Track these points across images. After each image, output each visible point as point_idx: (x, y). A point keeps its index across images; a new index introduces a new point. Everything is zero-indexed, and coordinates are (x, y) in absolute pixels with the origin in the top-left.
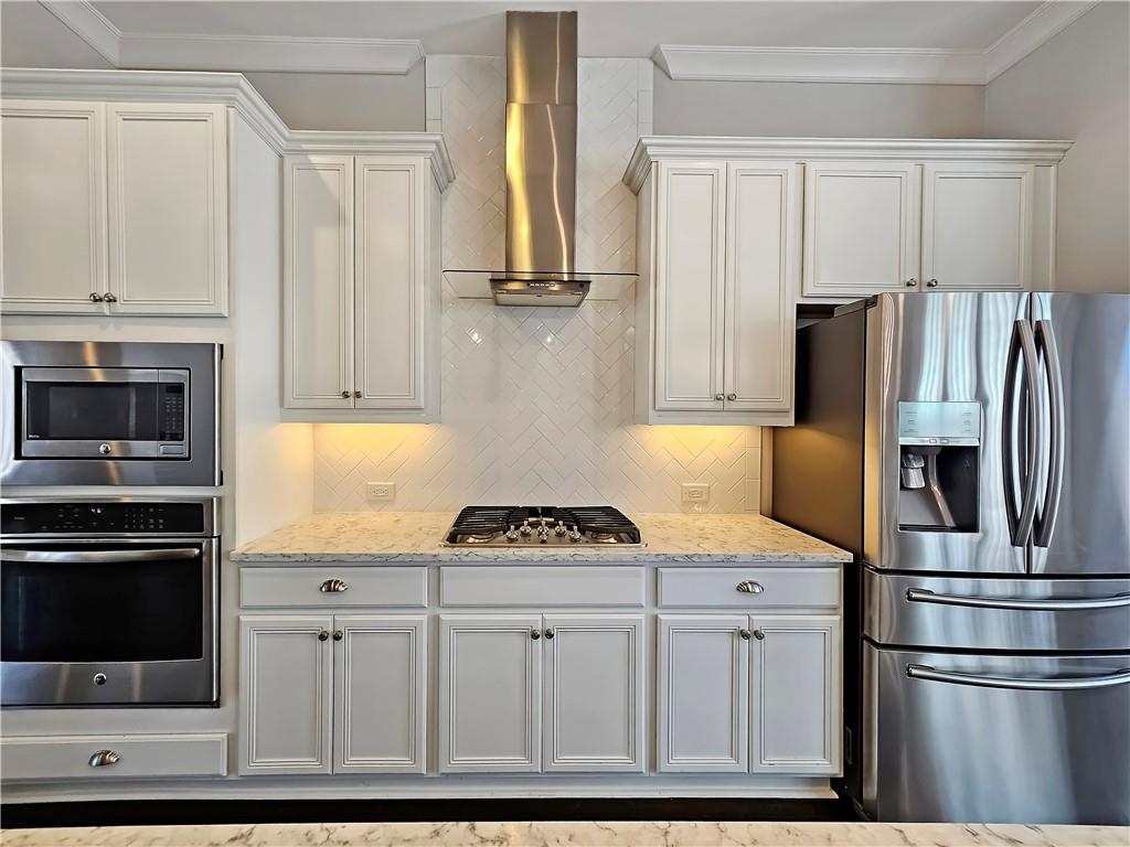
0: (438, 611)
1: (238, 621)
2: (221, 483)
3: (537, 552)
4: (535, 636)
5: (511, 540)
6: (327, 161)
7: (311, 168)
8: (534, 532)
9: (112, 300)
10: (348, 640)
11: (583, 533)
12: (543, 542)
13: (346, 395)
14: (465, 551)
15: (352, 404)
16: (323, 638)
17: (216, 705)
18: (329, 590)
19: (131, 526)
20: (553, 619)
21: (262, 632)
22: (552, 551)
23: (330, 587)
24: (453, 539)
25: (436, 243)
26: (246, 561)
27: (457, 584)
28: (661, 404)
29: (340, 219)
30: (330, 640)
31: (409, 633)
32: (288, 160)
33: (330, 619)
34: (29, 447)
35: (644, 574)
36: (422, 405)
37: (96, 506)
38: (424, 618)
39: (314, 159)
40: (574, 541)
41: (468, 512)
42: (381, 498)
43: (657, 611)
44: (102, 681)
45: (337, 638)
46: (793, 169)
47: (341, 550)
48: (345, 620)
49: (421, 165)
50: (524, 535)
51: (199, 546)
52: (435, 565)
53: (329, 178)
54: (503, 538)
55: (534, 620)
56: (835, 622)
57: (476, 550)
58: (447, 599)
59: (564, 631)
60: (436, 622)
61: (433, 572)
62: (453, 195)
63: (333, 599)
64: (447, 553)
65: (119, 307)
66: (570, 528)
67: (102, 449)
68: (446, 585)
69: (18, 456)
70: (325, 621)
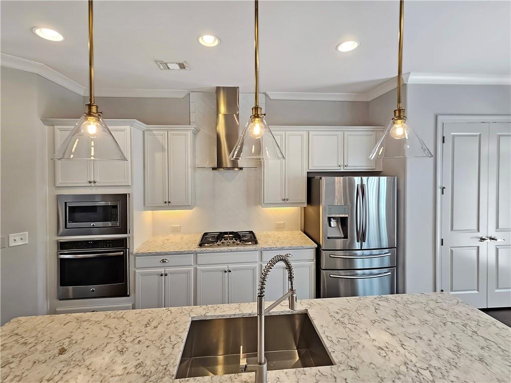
0: (196, 266)
1: (135, 272)
2: (129, 233)
3: (226, 248)
4: (226, 272)
5: (218, 245)
6: (159, 133)
7: (154, 135)
8: (226, 242)
9: (95, 182)
10: (169, 276)
11: (240, 242)
12: (228, 245)
13: (166, 203)
14: (205, 249)
15: (168, 204)
16: (162, 275)
17: (129, 296)
18: (163, 262)
19: (101, 246)
20: (231, 267)
21: (143, 275)
22: (231, 248)
23: (163, 261)
24: (201, 245)
25: (194, 157)
26: (137, 255)
27: (202, 258)
28: (266, 202)
29: (163, 150)
30: (164, 276)
31: (188, 273)
32: (146, 133)
33: (164, 270)
34: (69, 225)
35: (258, 253)
36: (190, 204)
37: (91, 241)
38: (192, 268)
39: (154, 132)
40: (238, 244)
41: (206, 234)
42: (176, 230)
43: (261, 263)
44: (93, 291)
45: (166, 275)
46: (305, 134)
47: (166, 250)
48: (168, 270)
49: (190, 134)
50: (223, 243)
51: (123, 251)
52: (196, 253)
53: (159, 138)
54: (216, 244)
55: (225, 267)
56: (313, 264)
57: (207, 249)
58: (199, 262)
59: (234, 270)
60: (196, 269)
61: (195, 255)
62: (199, 135)
63: (164, 264)
64: (199, 250)
65: (97, 184)
66: (236, 240)
67: (92, 224)
68: (198, 258)
69: (66, 228)
70: (162, 271)
